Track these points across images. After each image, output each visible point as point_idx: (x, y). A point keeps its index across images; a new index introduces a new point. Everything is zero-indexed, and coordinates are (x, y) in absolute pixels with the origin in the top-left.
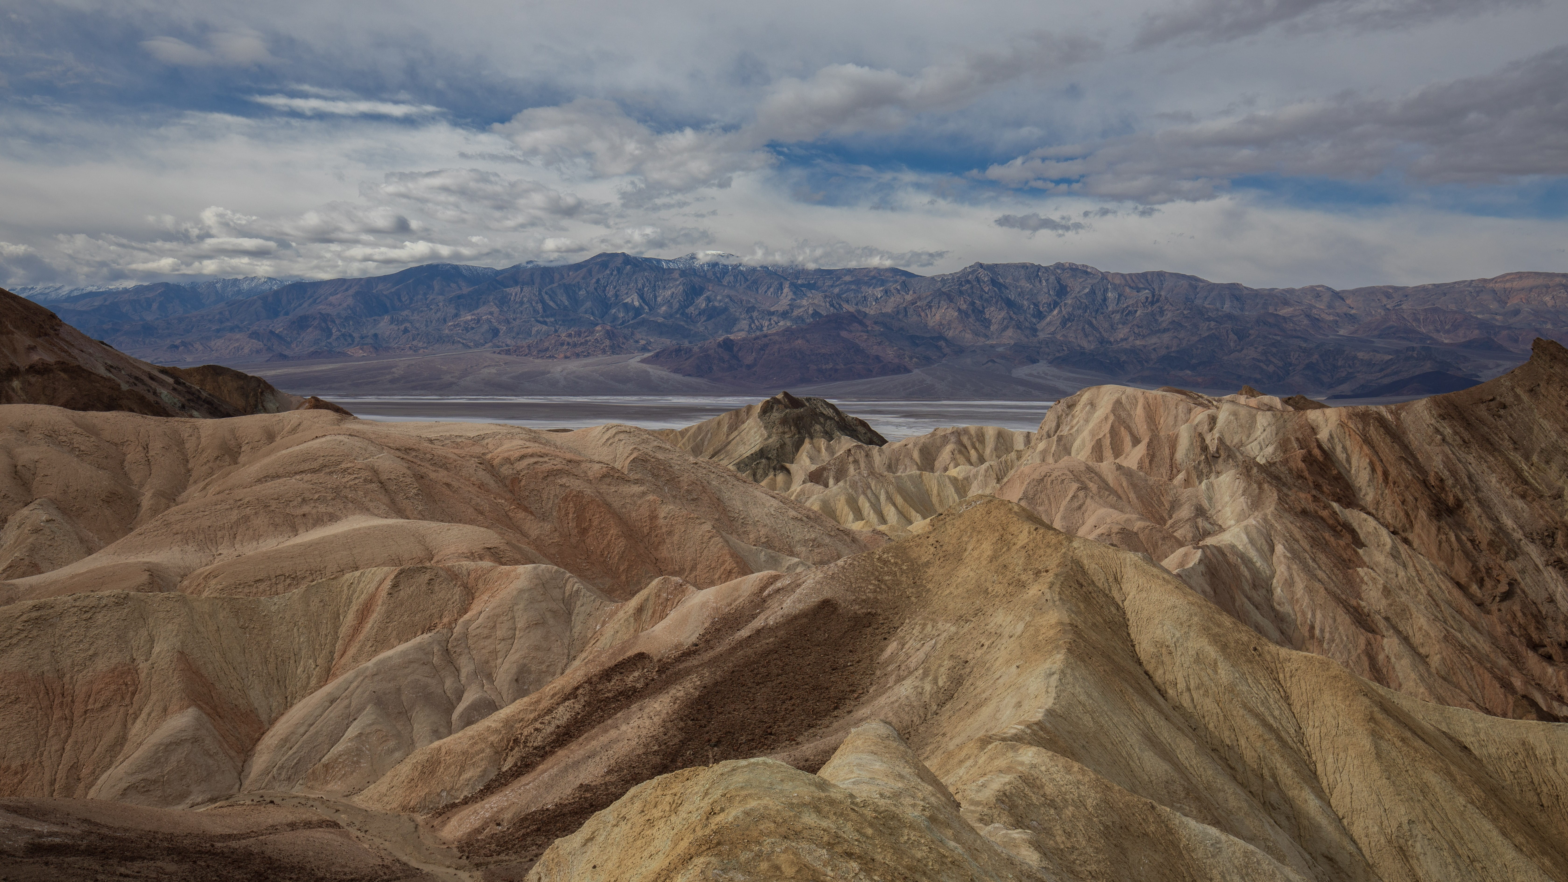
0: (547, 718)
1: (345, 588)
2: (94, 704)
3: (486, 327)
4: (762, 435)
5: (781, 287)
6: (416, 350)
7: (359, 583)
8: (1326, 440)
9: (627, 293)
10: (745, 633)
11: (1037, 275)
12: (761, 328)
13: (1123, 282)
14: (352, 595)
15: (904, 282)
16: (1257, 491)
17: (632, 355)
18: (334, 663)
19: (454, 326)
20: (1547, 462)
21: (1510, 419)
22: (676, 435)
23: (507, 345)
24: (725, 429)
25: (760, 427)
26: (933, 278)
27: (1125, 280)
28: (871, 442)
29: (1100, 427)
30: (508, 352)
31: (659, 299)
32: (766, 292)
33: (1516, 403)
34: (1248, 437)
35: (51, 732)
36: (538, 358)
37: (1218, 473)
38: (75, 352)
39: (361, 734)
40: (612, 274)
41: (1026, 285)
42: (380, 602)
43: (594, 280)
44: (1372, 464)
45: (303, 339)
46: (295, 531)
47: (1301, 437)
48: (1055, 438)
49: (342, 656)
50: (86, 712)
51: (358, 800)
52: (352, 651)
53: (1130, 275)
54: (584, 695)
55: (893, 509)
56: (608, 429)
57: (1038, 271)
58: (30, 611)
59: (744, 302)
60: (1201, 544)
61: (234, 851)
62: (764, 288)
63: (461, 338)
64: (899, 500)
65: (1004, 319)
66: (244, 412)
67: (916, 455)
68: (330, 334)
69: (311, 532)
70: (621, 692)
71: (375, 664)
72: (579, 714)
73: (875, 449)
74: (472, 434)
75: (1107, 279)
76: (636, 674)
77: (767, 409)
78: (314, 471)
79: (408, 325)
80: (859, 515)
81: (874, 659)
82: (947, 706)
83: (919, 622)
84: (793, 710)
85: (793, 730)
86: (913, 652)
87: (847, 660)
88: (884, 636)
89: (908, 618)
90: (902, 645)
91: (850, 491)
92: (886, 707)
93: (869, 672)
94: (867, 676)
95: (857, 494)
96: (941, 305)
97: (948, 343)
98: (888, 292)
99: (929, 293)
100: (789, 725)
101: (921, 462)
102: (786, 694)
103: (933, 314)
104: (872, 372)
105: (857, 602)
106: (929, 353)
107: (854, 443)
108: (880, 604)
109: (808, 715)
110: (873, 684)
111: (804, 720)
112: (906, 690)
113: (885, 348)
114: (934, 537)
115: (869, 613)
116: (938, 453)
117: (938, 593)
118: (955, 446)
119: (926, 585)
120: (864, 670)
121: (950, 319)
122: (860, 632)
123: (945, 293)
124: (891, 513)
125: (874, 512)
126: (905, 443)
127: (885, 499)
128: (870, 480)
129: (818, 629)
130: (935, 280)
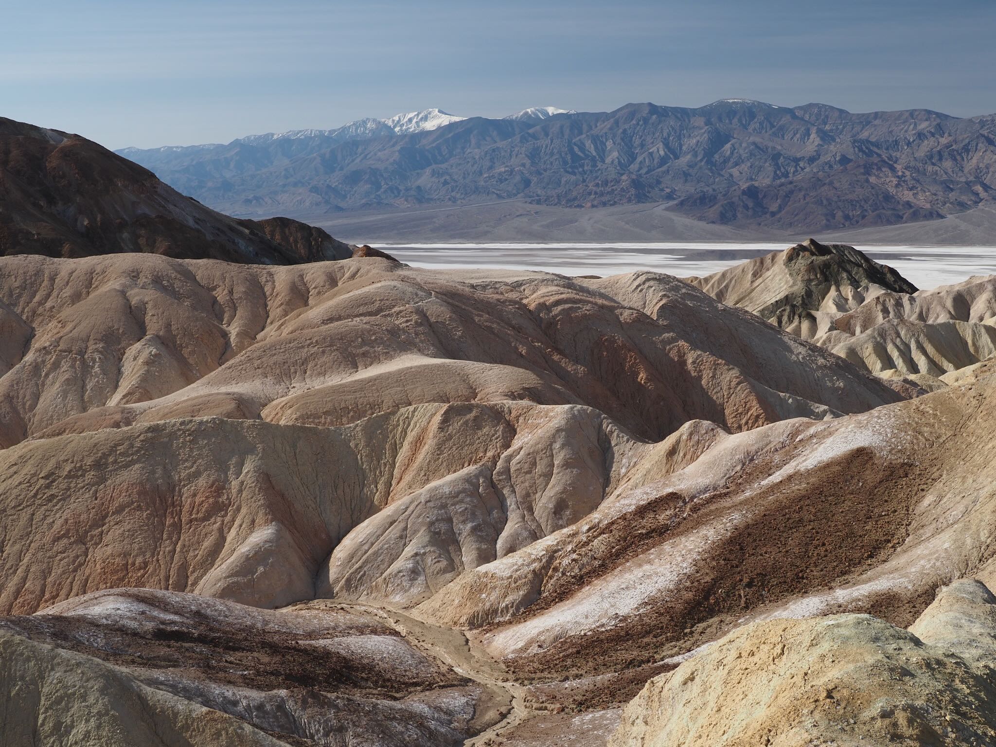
0: (584, 549)
1: (401, 423)
2: (197, 514)
3: (518, 178)
4: (787, 282)
5: (808, 134)
6: (454, 200)
7: (413, 416)
9: (653, 143)
10: (777, 477)
12: (786, 175)
14: (407, 428)
15: (938, 125)
17: (657, 204)
18: (391, 489)
19: (489, 177)
22: (700, 281)
23: (538, 196)
24: (749, 276)
25: (786, 274)
26: (970, 120)
28: (902, 290)
30: (539, 202)
31: (684, 148)
32: (792, 138)
35: (165, 536)
36: (567, 207)
38: (171, 207)
39: (416, 554)
40: (638, 124)
42: (431, 435)
43: (621, 130)
45: (356, 191)
46: (355, 367)
49: (398, 483)
50: (191, 521)
51: (415, 614)
52: (407, 478)
54: (620, 530)
55: (923, 358)
56: (638, 276)
58: (146, 432)
59: (770, 150)
61: (315, 649)
62: (790, 135)
63: (495, 189)
64: (930, 349)
66: (309, 261)
67: (949, 304)
68: (379, 187)
69: (369, 368)
70: (654, 529)
71: (429, 491)
72: (613, 547)
73: (905, 298)
74: (510, 280)
76: (668, 513)
77: (793, 256)
78: (370, 314)
79: (448, 177)
80: (888, 363)
81: (911, 510)
82: (990, 561)
83: (959, 475)
84: (826, 556)
85: (826, 575)
86: (952, 505)
87: (881, 510)
88: (921, 487)
89: (947, 471)
90: (941, 498)
91: (878, 339)
92: (923, 558)
93: (904, 523)
94: (903, 527)
95: (885, 343)
96: (978, 148)
97: (986, 187)
98: (921, 136)
99: (965, 136)
100: (822, 570)
101: (955, 310)
102: (818, 540)
103: (969, 157)
104: (902, 218)
105: (893, 452)
106: (964, 198)
107: (883, 292)
108: (918, 455)
109: (841, 562)
110: (909, 535)
111: (837, 566)
112: (944, 542)
113: (917, 193)
114: (976, 389)
115: (906, 464)
116: (972, 302)
117: (980, 447)
118: (992, 295)
119: (967, 437)
120: (899, 520)
121: (989, 162)
122: (896, 483)
123: (983, 136)
124: (922, 362)
125: (904, 361)
126: (937, 291)
127: (915, 348)
128: (899, 328)
129: (852, 477)
130: (972, 121)
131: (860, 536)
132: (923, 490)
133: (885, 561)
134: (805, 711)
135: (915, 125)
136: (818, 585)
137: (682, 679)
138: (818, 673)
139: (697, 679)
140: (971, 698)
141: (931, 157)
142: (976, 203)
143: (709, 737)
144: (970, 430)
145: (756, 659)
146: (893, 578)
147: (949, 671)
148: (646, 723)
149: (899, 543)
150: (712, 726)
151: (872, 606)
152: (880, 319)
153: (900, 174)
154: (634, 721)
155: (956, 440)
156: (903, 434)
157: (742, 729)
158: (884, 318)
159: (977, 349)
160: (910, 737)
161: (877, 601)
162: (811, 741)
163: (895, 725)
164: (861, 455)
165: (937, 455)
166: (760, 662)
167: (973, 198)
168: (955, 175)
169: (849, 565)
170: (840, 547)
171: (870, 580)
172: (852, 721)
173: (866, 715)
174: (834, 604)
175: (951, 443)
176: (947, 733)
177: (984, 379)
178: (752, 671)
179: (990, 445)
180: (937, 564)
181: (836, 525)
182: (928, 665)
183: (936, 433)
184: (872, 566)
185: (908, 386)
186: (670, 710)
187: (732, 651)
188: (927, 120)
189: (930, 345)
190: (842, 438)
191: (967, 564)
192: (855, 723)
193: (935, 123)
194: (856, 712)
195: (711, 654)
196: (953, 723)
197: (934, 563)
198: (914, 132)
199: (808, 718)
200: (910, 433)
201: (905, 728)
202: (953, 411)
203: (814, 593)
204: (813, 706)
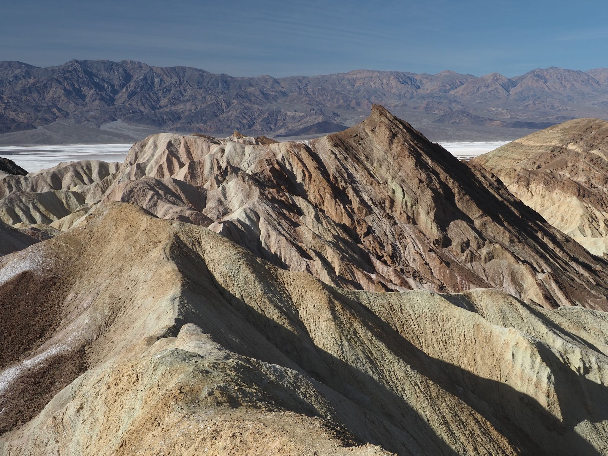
8: (280, 160)
11: (112, 68)
13: (162, 72)
15: (27, 71)
16: (249, 189)
20: (381, 166)
21: (364, 145)
26: (46, 69)
27: (164, 71)
28: (18, 174)
29: (161, 158)
33: (366, 137)
34: (241, 160)
37: (227, 181)
41: (105, 74)
44: (303, 171)
47: (268, 158)
48: (135, 165)
53: (166, 68)
55: (38, 214)
57: (112, 65)
60: (222, 220)
64: (41, 208)
65: (93, 95)
67: (49, 180)
73: (22, 178)
75: (153, 70)
80: (17, 219)
81: (61, 304)
82: (112, 325)
83: (86, 279)
84: (13, 342)
85: (15, 354)
86: (84, 297)
87: (43, 307)
88: (65, 290)
89: (79, 278)
90: (77, 294)
91: (9, 205)
92: (74, 331)
93: (58, 312)
94: (57, 315)
95: (14, 207)
96: (52, 86)
97: (59, 110)
98: (16, 78)
99: (44, 78)
100: (12, 351)
101: (52, 183)
102: (6, 333)
103: (48, 91)
104: (10, 128)
105: (45, 271)
106: (47, 116)
107: (7, 175)
108: (60, 272)
109: (23, 344)
110: (62, 319)
111: (21, 347)
112: (84, 319)
113: (18, 113)
114: (88, 228)
115: (53, 278)
116: (62, 178)
117: (95, 261)
118: (73, 173)
119: (87, 257)
120: (55, 311)
121: (59, 94)
122: (49, 290)
123: (55, 79)
124: (37, 217)
125: (26, 217)
126: (41, 173)
127: (32, 208)
128: (21, 197)
129: (22, 291)
130: (47, 70)
131: (33, 326)
132: (66, 291)
133: (50, 338)
134: (172, 403)
135: (13, 70)
136: (11, 361)
137: (75, 410)
138: (165, 383)
139: (85, 407)
140: (236, 377)
141: (24, 91)
142: (55, 119)
143: (107, 436)
144: (88, 252)
145: (121, 385)
146: (59, 346)
147: (222, 367)
148: (57, 442)
149: (56, 325)
150: (107, 429)
151: (49, 366)
152: (7, 192)
153: (6, 101)
154: (47, 443)
155: (81, 259)
156: (49, 260)
157: (130, 424)
158: (10, 192)
159: (69, 206)
160: (225, 402)
161: (52, 362)
162: (185, 416)
163: (216, 398)
164: (26, 277)
165: (71, 270)
166: (124, 387)
167: (52, 116)
168: (40, 102)
169: (28, 345)
170: (21, 334)
171: (43, 351)
172: (197, 401)
173: (202, 396)
174: (25, 370)
175: (78, 262)
176: (238, 395)
177: (92, 222)
178: (122, 393)
179: (101, 260)
180: (83, 333)
181: (16, 322)
182: (213, 366)
183: (68, 256)
184: (43, 342)
185: (35, 232)
186: (72, 430)
187: (102, 386)
188: (19, 68)
189: (41, 206)
190: (11, 268)
191: (100, 329)
192: (199, 402)
193: (25, 70)
194: (196, 397)
195: (88, 391)
196: (239, 390)
197: (81, 333)
198: (12, 75)
199: (176, 406)
200: (53, 259)
201: (221, 398)
202: (78, 243)
203: (9, 366)
204: (174, 400)
